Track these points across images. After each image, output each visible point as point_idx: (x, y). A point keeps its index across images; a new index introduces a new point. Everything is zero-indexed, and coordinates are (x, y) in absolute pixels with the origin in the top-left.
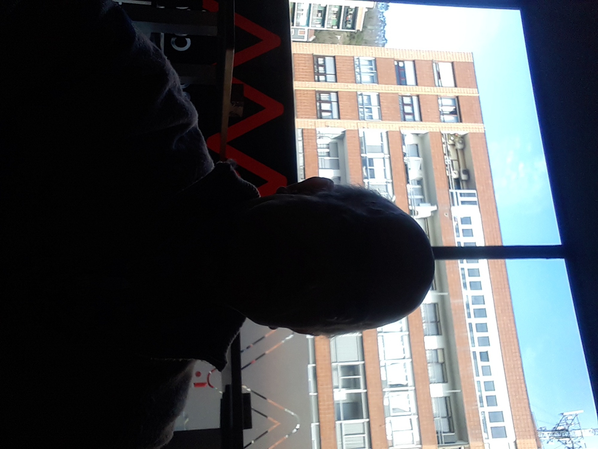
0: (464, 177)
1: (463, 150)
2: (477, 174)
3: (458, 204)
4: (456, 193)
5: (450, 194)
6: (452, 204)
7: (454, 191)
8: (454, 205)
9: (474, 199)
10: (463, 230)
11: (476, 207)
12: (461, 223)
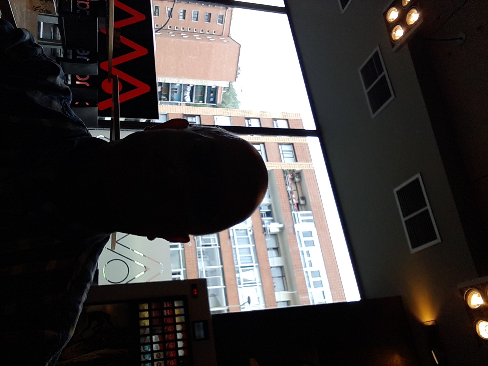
0: (302, 202)
1: (300, 182)
2: (311, 199)
3: (299, 222)
4: (297, 214)
5: (293, 215)
6: (294, 222)
7: (295, 213)
8: (296, 223)
9: (311, 218)
10: (305, 241)
11: (313, 224)
12: (302, 236)
